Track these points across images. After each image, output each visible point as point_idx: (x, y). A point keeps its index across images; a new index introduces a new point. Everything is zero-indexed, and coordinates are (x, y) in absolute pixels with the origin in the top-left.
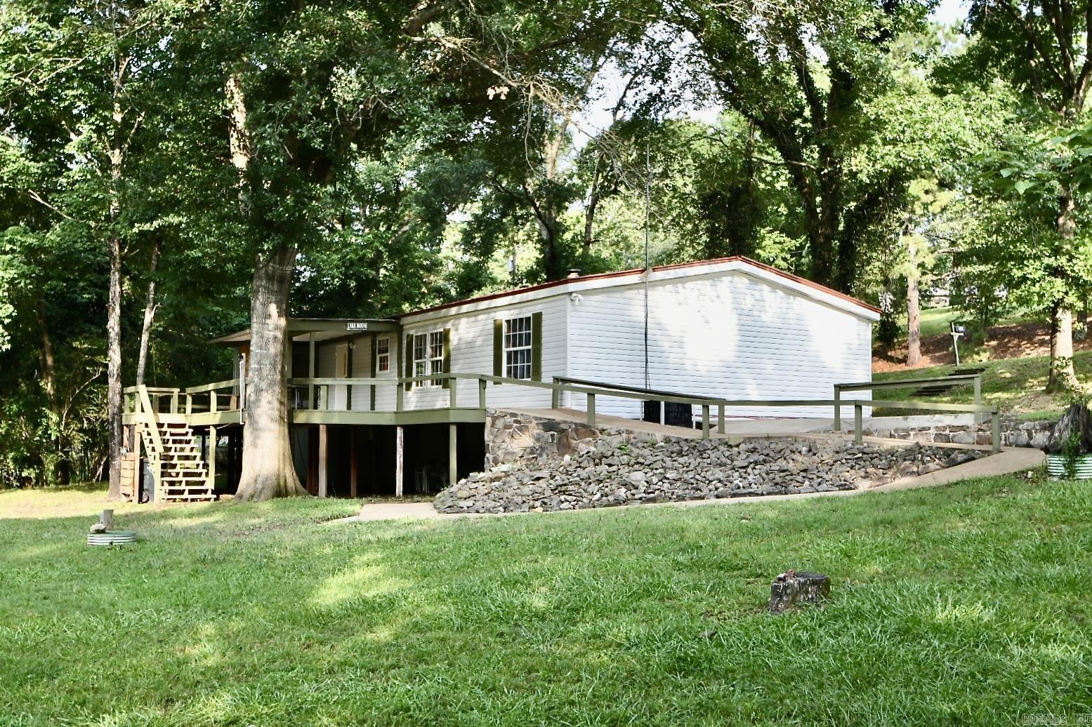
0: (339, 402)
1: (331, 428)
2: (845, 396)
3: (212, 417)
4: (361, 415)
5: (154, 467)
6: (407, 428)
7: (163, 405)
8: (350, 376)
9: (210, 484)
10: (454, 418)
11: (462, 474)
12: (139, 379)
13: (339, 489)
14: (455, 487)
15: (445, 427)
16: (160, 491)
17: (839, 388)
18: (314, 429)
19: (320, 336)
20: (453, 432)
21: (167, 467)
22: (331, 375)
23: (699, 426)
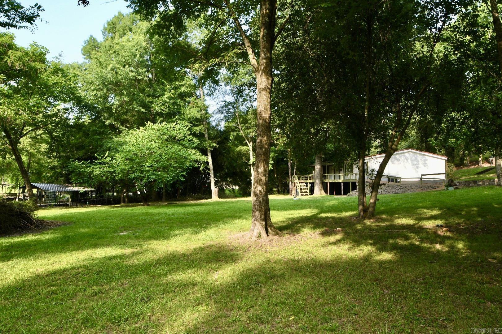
0: (333, 178)
1: (330, 183)
2: (423, 177)
3: (309, 181)
4: (337, 181)
5: (299, 190)
6: (343, 183)
7: (299, 179)
8: (335, 173)
9: (309, 193)
10: (351, 181)
11: (352, 190)
12: (295, 174)
13: (331, 193)
14: (351, 192)
15: (349, 183)
16: (300, 194)
17: (422, 175)
18: (327, 183)
19: (329, 164)
20: (351, 183)
21: (301, 190)
22: (331, 173)
23: (399, 182)
